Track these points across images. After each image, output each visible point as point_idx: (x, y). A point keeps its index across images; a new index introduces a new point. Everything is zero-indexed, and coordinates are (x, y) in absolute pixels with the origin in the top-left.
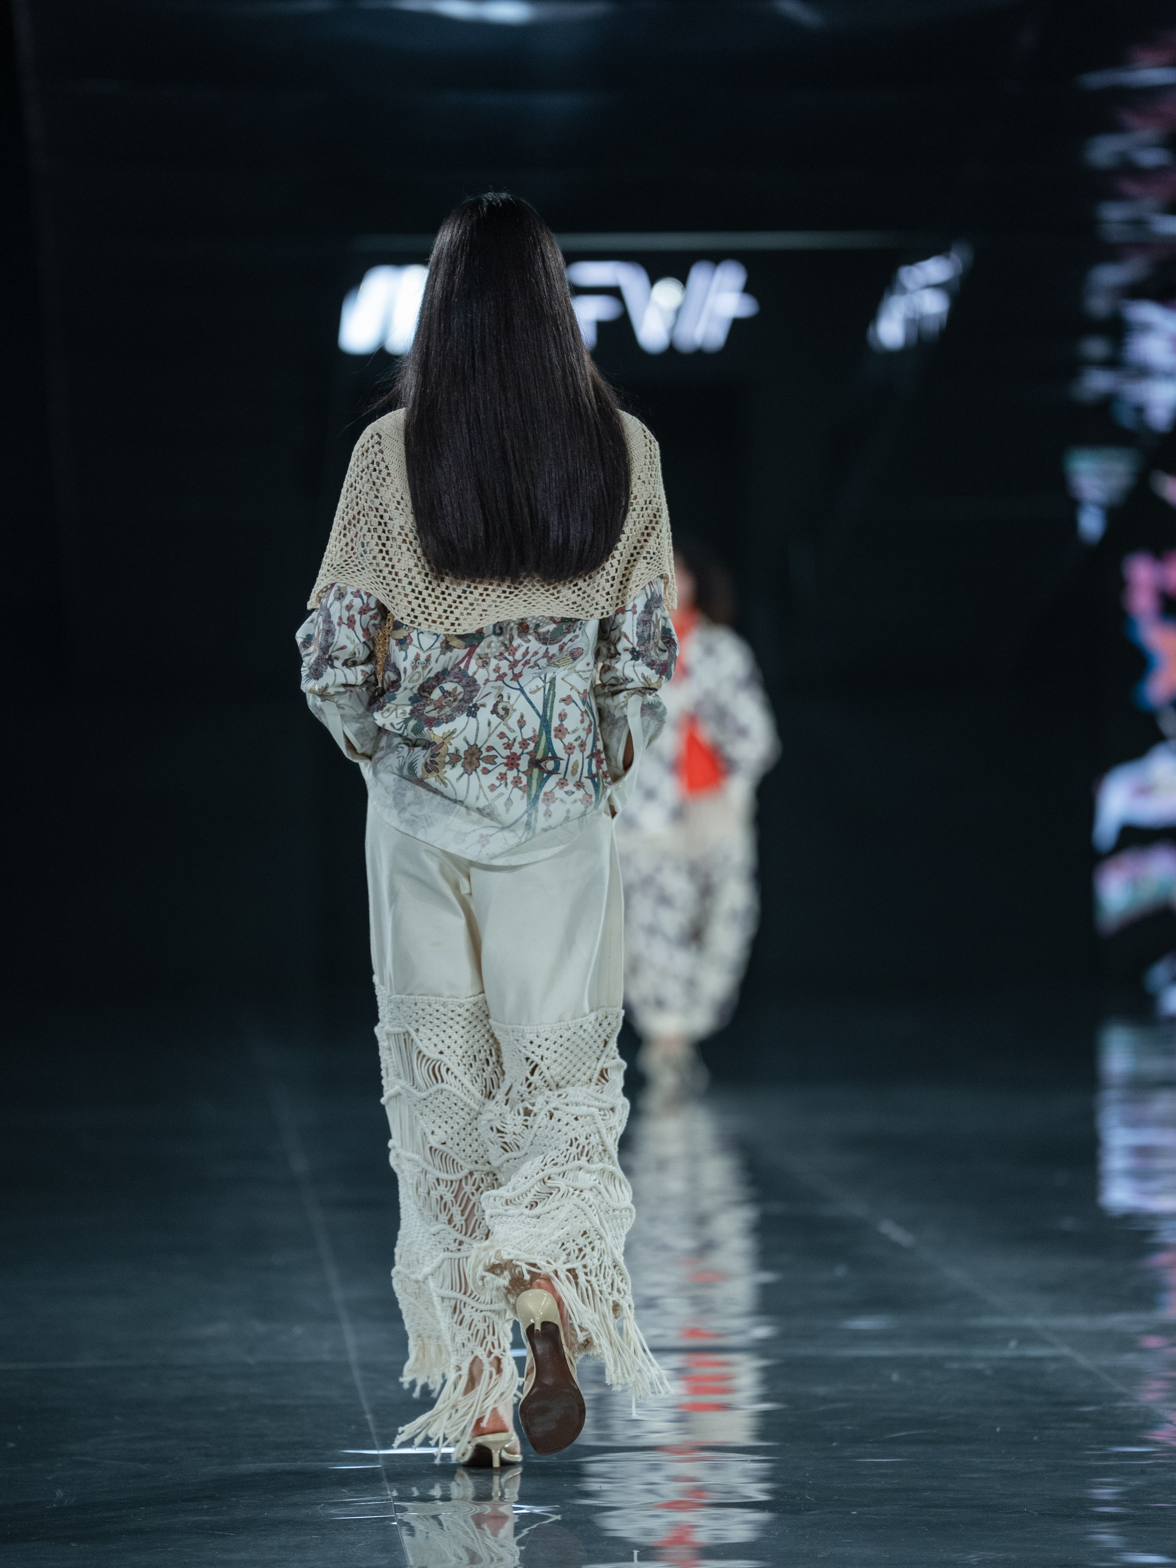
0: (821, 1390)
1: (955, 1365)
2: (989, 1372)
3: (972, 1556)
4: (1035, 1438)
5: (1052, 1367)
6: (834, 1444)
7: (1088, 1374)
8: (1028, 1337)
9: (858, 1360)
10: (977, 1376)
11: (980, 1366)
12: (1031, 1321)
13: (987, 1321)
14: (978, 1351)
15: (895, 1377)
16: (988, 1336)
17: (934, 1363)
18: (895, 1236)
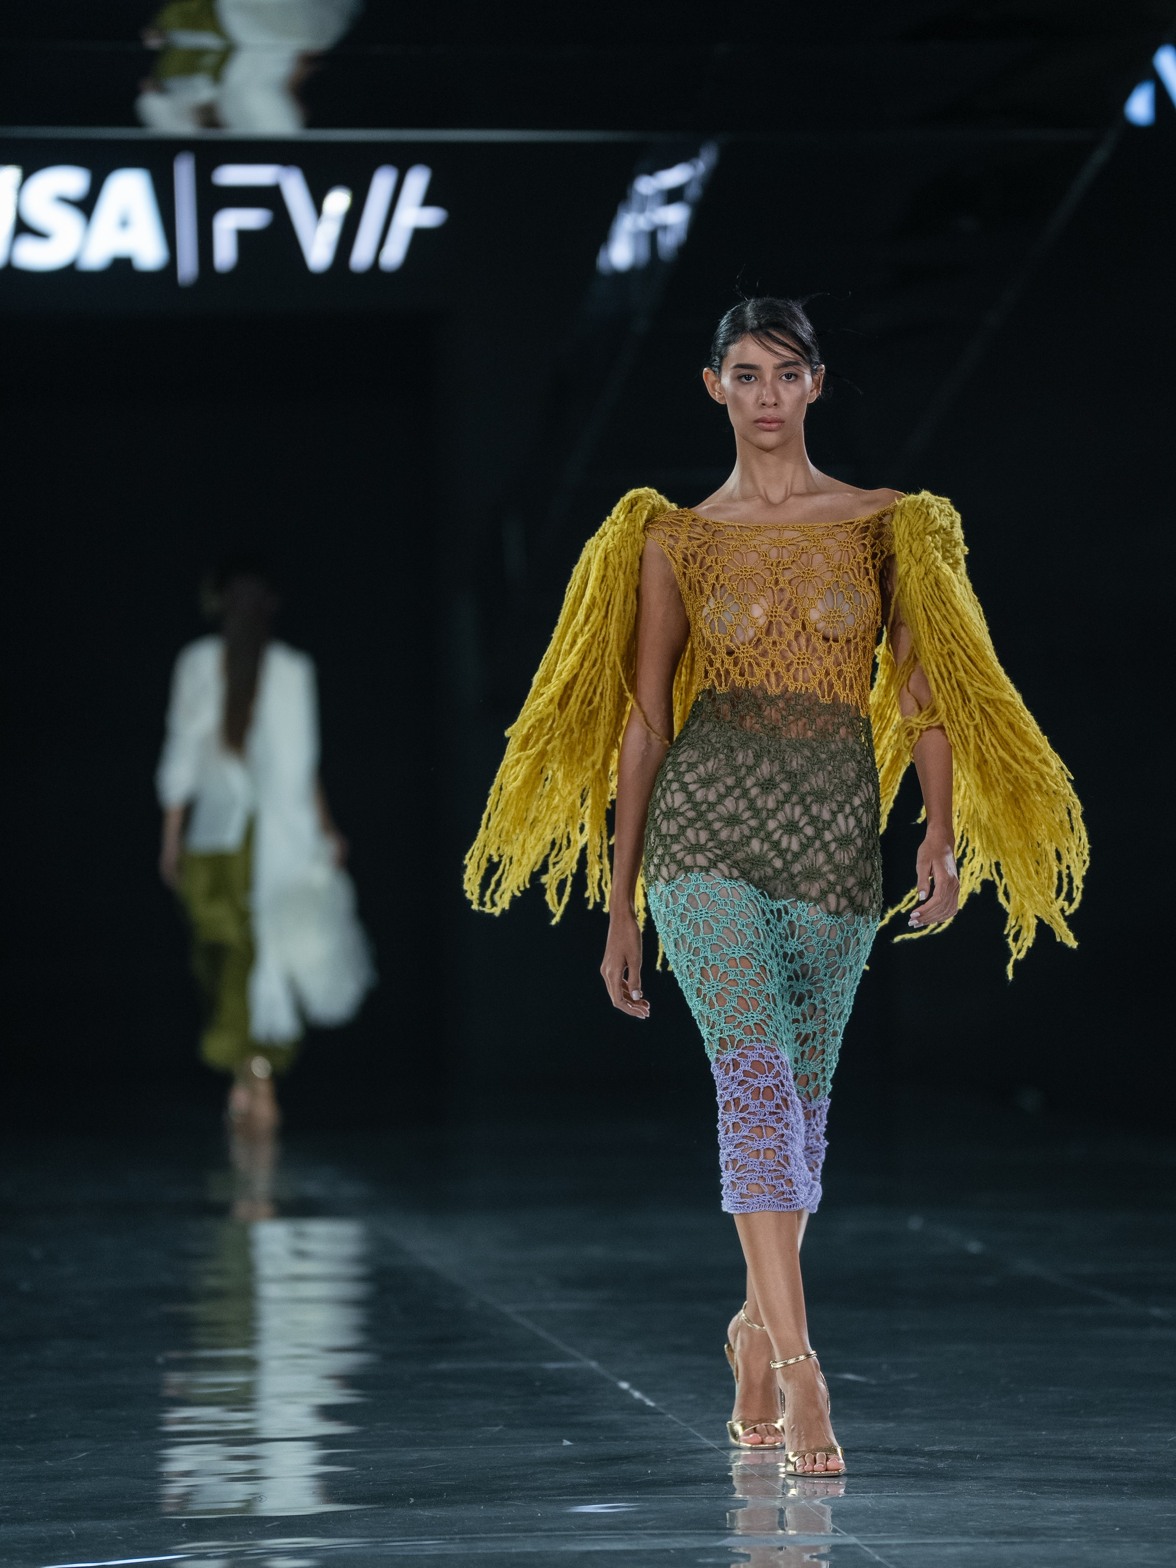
17: (682, 1558)
18: (637, 1395)
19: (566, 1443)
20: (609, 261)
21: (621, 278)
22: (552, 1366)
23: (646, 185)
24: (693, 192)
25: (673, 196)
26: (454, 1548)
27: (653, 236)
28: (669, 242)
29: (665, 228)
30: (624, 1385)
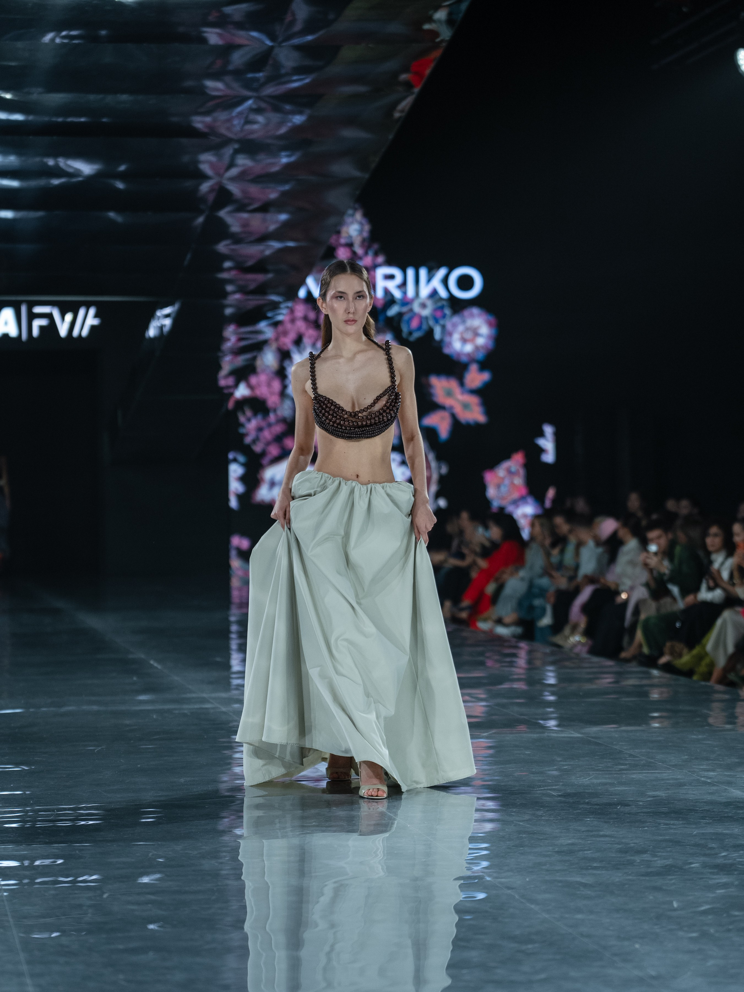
0: (127, 722)
1: (177, 712)
2: (189, 714)
3: (182, 780)
4: (205, 737)
5: (212, 711)
6: (132, 741)
7: (224, 713)
8: (204, 701)
9: (141, 711)
10: (185, 715)
11: (186, 712)
12: (205, 695)
13: (189, 695)
14: (185, 706)
15: (155, 717)
16: (188, 701)
17: (169, 711)
18: (156, 665)
19: (135, 679)
20: (148, 334)
21: (151, 339)
22: (131, 656)
23: (159, 313)
24: (173, 315)
25: (167, 316)
26: (102, 708)
27: (161, 327)
28: (166, 329)
29: (165, 326)
30: (152, 662)
